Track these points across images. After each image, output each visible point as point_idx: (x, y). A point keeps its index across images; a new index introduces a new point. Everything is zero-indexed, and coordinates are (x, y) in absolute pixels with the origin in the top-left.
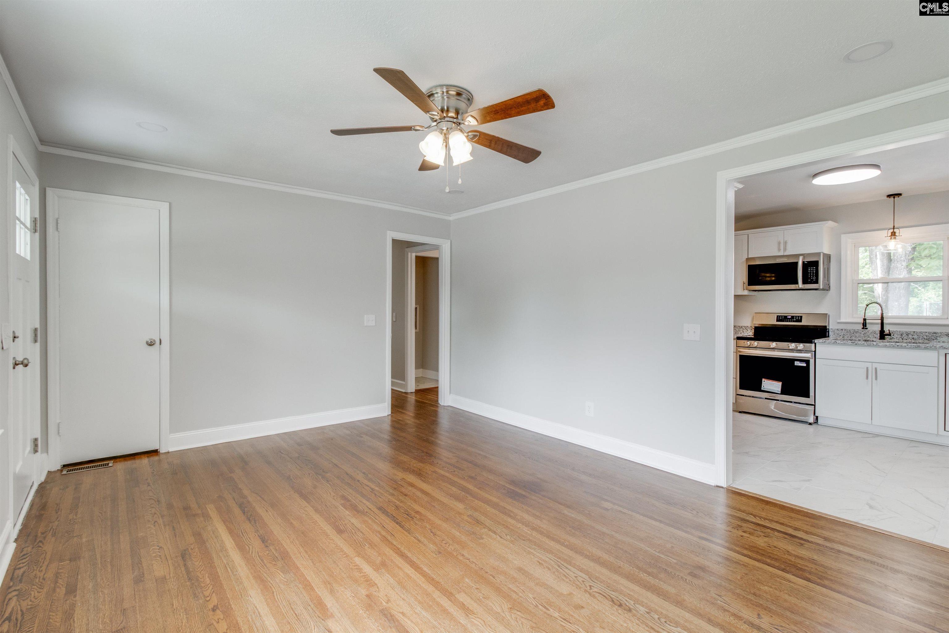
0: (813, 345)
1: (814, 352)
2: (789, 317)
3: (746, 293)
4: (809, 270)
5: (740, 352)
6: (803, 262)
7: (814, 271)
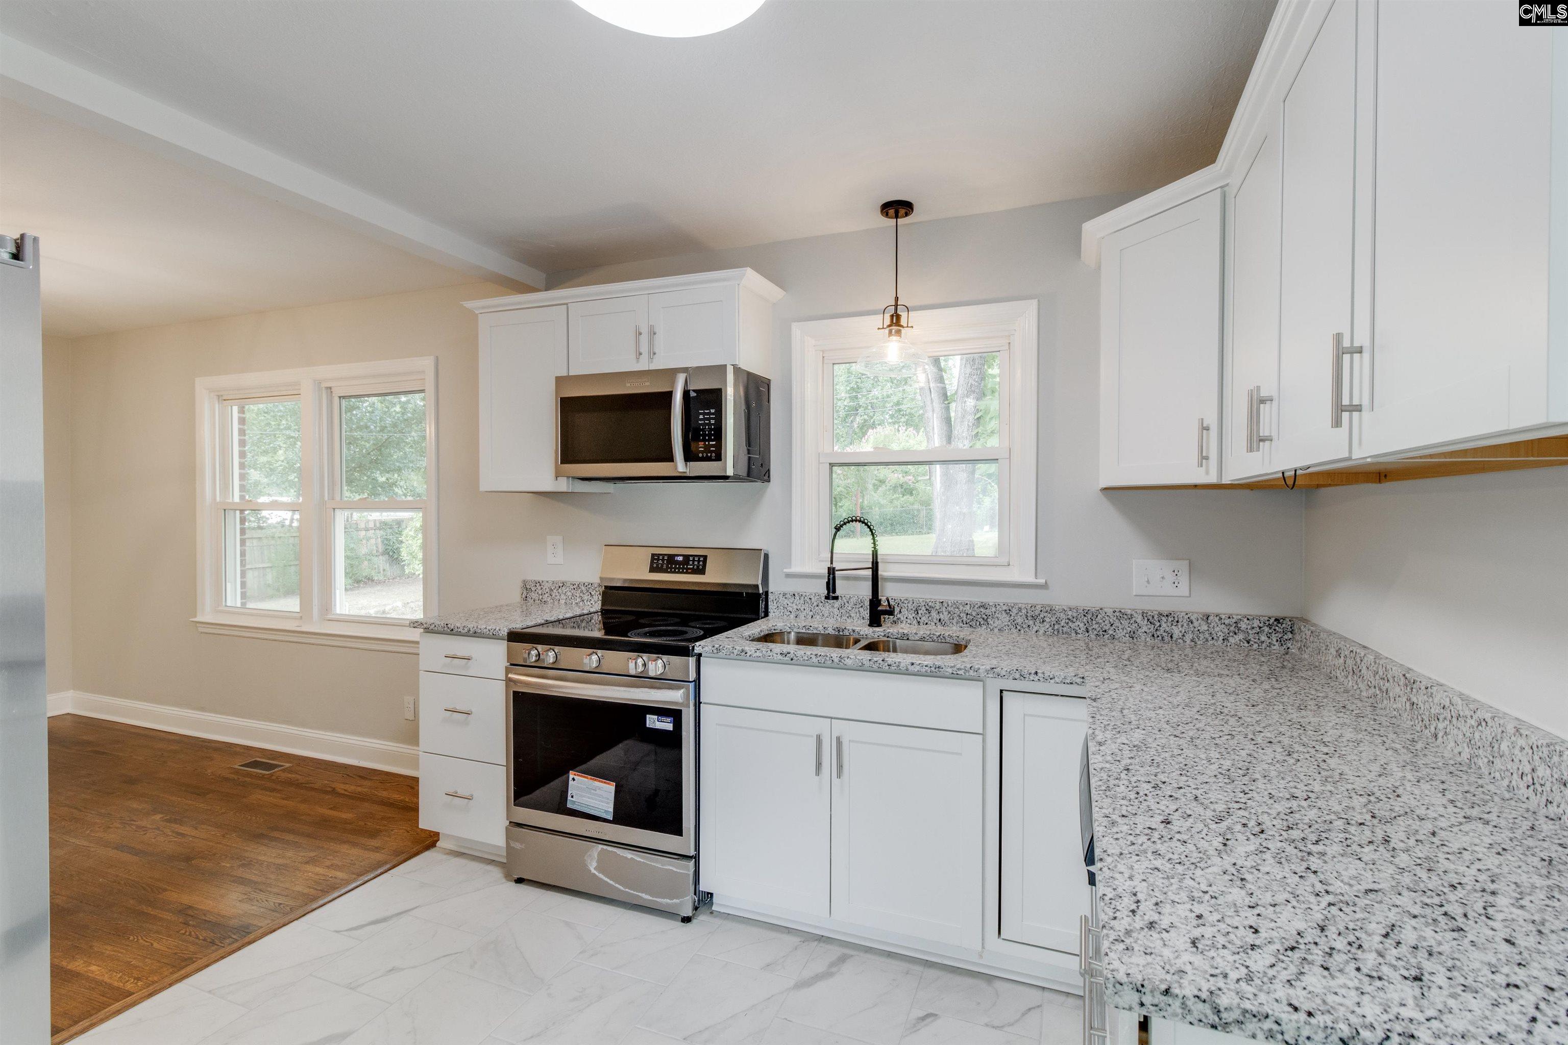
0: (692, 661)
1: (692, 685)
2: (680, 558)
3: (563, 485)
4: (701, 417)
5: (515, 682)
6: (686, 393)
7: (713, 422)
